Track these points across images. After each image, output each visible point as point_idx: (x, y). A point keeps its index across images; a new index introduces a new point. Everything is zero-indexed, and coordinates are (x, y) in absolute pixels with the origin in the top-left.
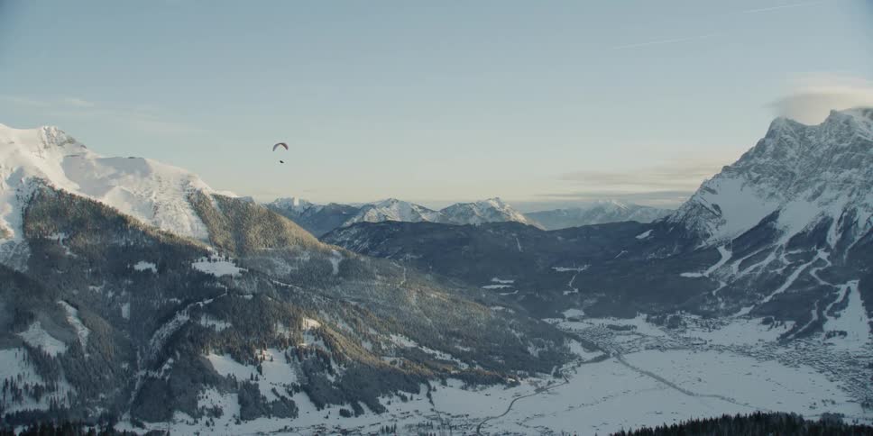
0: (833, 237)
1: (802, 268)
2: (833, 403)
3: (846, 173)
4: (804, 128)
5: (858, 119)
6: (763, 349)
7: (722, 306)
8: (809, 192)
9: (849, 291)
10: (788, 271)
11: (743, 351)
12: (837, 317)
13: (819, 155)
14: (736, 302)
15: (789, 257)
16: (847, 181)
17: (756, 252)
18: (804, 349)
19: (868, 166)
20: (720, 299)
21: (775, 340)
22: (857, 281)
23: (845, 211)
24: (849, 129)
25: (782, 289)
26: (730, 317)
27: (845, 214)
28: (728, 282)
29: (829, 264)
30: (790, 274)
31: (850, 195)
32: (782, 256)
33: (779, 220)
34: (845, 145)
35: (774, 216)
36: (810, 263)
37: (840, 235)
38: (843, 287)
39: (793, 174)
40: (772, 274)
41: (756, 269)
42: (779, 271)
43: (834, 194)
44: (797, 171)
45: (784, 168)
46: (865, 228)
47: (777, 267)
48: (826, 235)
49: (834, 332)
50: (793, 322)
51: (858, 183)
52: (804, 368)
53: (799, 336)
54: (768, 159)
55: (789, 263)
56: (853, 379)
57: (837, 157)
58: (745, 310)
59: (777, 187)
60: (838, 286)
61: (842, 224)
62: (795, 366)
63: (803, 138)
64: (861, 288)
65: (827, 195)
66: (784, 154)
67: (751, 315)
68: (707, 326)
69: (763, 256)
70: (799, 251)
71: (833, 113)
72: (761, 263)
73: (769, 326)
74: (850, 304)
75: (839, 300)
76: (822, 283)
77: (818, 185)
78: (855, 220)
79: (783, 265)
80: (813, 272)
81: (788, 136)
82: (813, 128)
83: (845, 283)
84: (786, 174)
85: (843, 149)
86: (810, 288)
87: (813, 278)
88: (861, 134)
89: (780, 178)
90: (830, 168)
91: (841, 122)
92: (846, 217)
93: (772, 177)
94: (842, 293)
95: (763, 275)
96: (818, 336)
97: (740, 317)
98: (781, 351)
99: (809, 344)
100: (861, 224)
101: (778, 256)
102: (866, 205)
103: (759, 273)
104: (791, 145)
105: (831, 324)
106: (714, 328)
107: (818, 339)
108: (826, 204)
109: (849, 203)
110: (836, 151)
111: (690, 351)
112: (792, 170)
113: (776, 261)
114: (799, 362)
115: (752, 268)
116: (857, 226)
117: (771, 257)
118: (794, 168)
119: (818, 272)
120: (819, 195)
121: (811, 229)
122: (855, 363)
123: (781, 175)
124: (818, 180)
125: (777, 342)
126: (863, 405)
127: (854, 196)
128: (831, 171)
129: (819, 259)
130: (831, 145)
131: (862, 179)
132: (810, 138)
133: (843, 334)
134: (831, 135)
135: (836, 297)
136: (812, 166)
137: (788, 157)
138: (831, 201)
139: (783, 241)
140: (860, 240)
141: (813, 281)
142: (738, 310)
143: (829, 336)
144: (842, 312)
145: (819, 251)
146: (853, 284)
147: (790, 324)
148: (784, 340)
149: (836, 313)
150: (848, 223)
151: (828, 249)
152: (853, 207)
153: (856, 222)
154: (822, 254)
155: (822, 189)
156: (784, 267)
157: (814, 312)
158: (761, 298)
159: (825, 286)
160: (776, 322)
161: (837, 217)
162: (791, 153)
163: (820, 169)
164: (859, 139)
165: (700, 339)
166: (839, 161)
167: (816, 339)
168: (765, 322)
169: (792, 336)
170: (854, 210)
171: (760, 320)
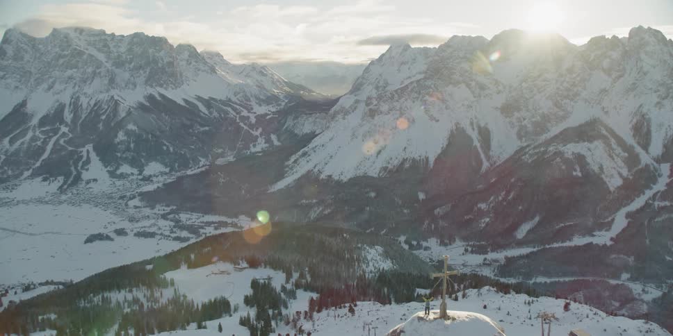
0: (68, 116)
1: (54, 139)
2: (114, 223)
3: (69, 72)
4: (34, 39)
5: (72, 35)
6: (52, 198)
7: (10, 172)
8: (45, 86)
9: (88, 151)
10: (45, 143)
11: (40, 201)
12: (87, 170)
13: (49, 60)
14: (18, 169)
15: (42, 132)
16: (70, 78)
17: (18, 131)
18: (78, 194)
19: (83, 68)
20: (6, 168)
21: (56, 191)
22: (91, 145)
23: (72, 98)
24: (67, 42)
25: (45, 156)
26: (19, 179)
27: (73, 100)
28: (5, 155)
29: (71, 135)
30: (47, 144)
31: (74, 87)
32: (37, 133)
33: (28, 106)
34: (66, 53)
35: (23, 104)
36: (58, 136)
37: (72, 115)
38: (84, 150)
39: (31, 73)
40: (35, 146)
41: (23, 143)
42: (39, 143)
43: (63, 87)
44: (33, 70)
45: (23, 68)
46: (87, 109)
47: (36, 140)
48: (63, 116)
49: (90, 180)
50: (63, 177)
51: (78, 79)
52: (85, 206)
53: (70, 185)
54: (10, 62)
55: (44, 137)
56: (115, 207)
57: (61, 61)
58: (27, 174)
59: (20, 82)
60: (81, 149)
61: (72, 107)
62: (79, 205)
63: (34, 46)
64: (95, 149)
65: (57, 87)
66: (22, 58)
67: (33, 176)
68: (8, 188)
69: (24, 133)
70: (48, 128)
71: (55, 30)
72: (25, 139)
73: (48, 182)
74: (91, 160)
75: (84, 159)
76: (70, 148)
77: (51, 80)
78: (80, 104)
79: (40, 139)
80: (62, 142)
81: (22, 45)
82: (41, 40)
83: (84, 147)
84: (25, 73)
85: (65, 56)
86: (63, 153)
87: (63, 146)
88: (77, 45)
89: (21, 76)
90: (57, 69)
91: (62, 36)
92: (74, 102)
93: (14, 75)
94: (85, 154)
95: (28, 148)
96: (81, 184)
97: (25, 179)
98: (64, 197)
99: (78, 190)
100: (85, 106)
101: (35, 132)
102: (85, 94)
103: (25, 146)
104: (26, 52)
105: (86, 176)
106: (13, 189)
107: (82, 185)
108: (59, 93)
109: (74, 94)
110: (60, 56)
111: (7, 208)
112: (29, 69)
113: (34, 136)
114: (80, 203)
115: (18, 143)
116: (82, 108)
117: (30, 135)
118: (30, 68)
119: (65, 142)
120: (52, 87)
121: (52, 112)
122: (112, 198)
123: (22, 73)
124: (50, 77)
125: (58, 192)
126: (129, 221)
127: (77, 88)
128: (58, 71)
129: (64, 133)
130: (57, 53)
131: (80, 76)
132: (40, 46)
133: (95, 180)
134: (55, 45)
135: (82, 157)
136: (45, 67)
137: (25, 60)
138: (61, 91)
139: (35, 121)
140: (86, 117)
141: (63, 148)
142: (22, 174)
143: (88, 182)
144: (89, 166)
145: (62, 126)
146: (90, 147)
147: (61, 179)
148: (61, 190)
149: (86, 167)
150: (76, 106)
151: (67, 125)
152: (77, 95)
153: (81, 105)
154: (64, 129)
155: (54, 83)
156: (42, 140)
157: (73, 168)
158: (34, 164)
159: (72, 150)
160: (51, 179)
161: (68, 103)
162: (27, 57)
163: (51, 70)
164: (76, 49)
165: (8, 198)
166: (63, 64)
167: (81, 186)
168: (45, 180)
169: (66, 187)
170: (78, 97)
171: (40, 179)
